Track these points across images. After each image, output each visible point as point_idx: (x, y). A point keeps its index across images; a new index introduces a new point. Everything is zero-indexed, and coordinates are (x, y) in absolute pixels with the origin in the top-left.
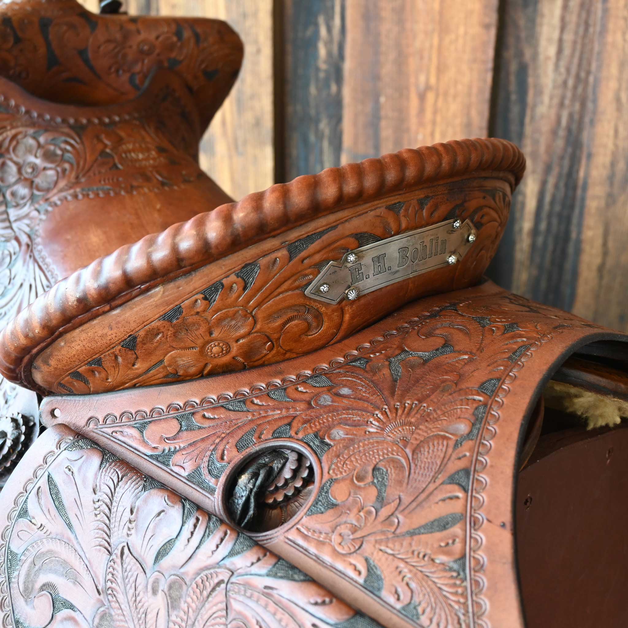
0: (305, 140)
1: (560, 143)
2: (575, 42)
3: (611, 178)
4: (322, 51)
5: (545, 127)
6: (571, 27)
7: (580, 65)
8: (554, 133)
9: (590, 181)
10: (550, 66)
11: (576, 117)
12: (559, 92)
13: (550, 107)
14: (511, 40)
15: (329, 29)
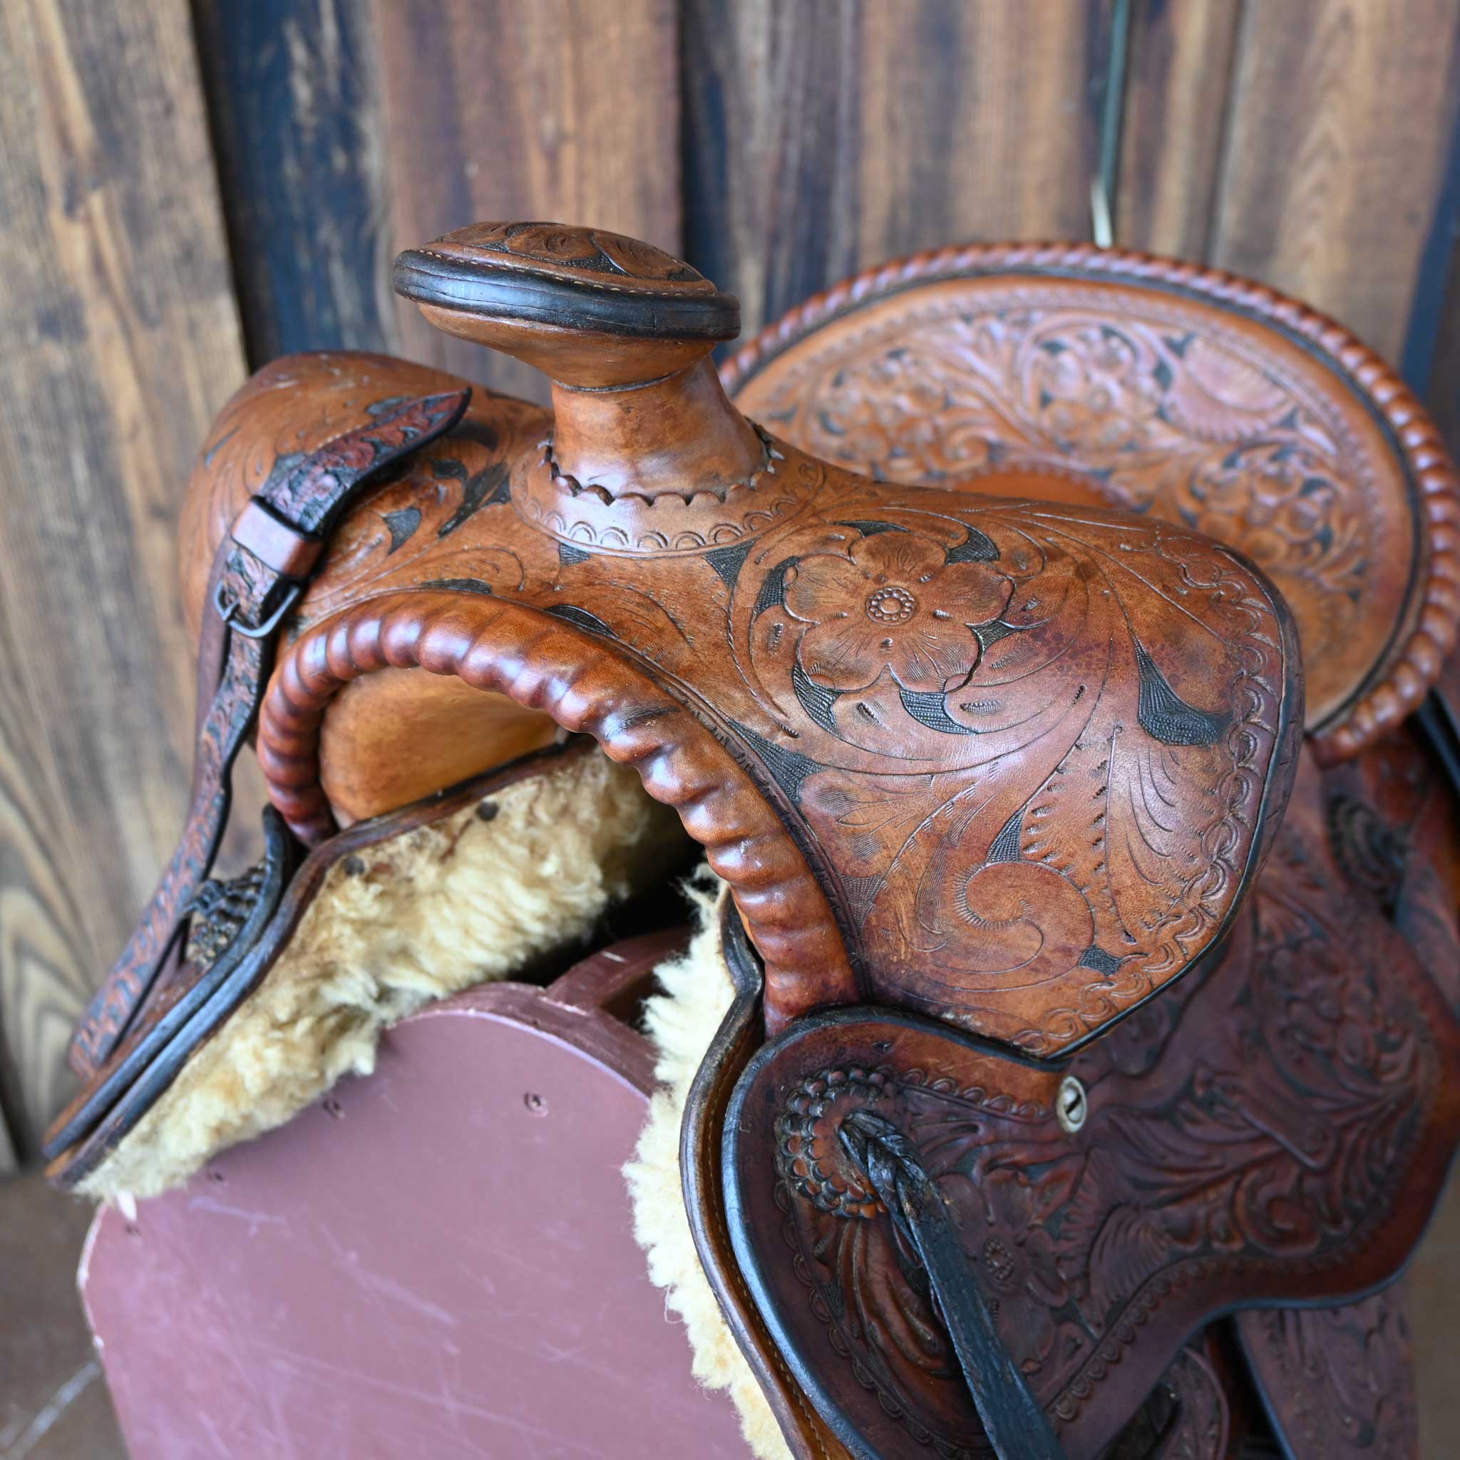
1: (789, 196)
2: (798, 33)
5: (763, 174)
10: (761, 73)
11: (813, 150)
12: (779, 115)
13: (767, 141)
15: (313, 48)
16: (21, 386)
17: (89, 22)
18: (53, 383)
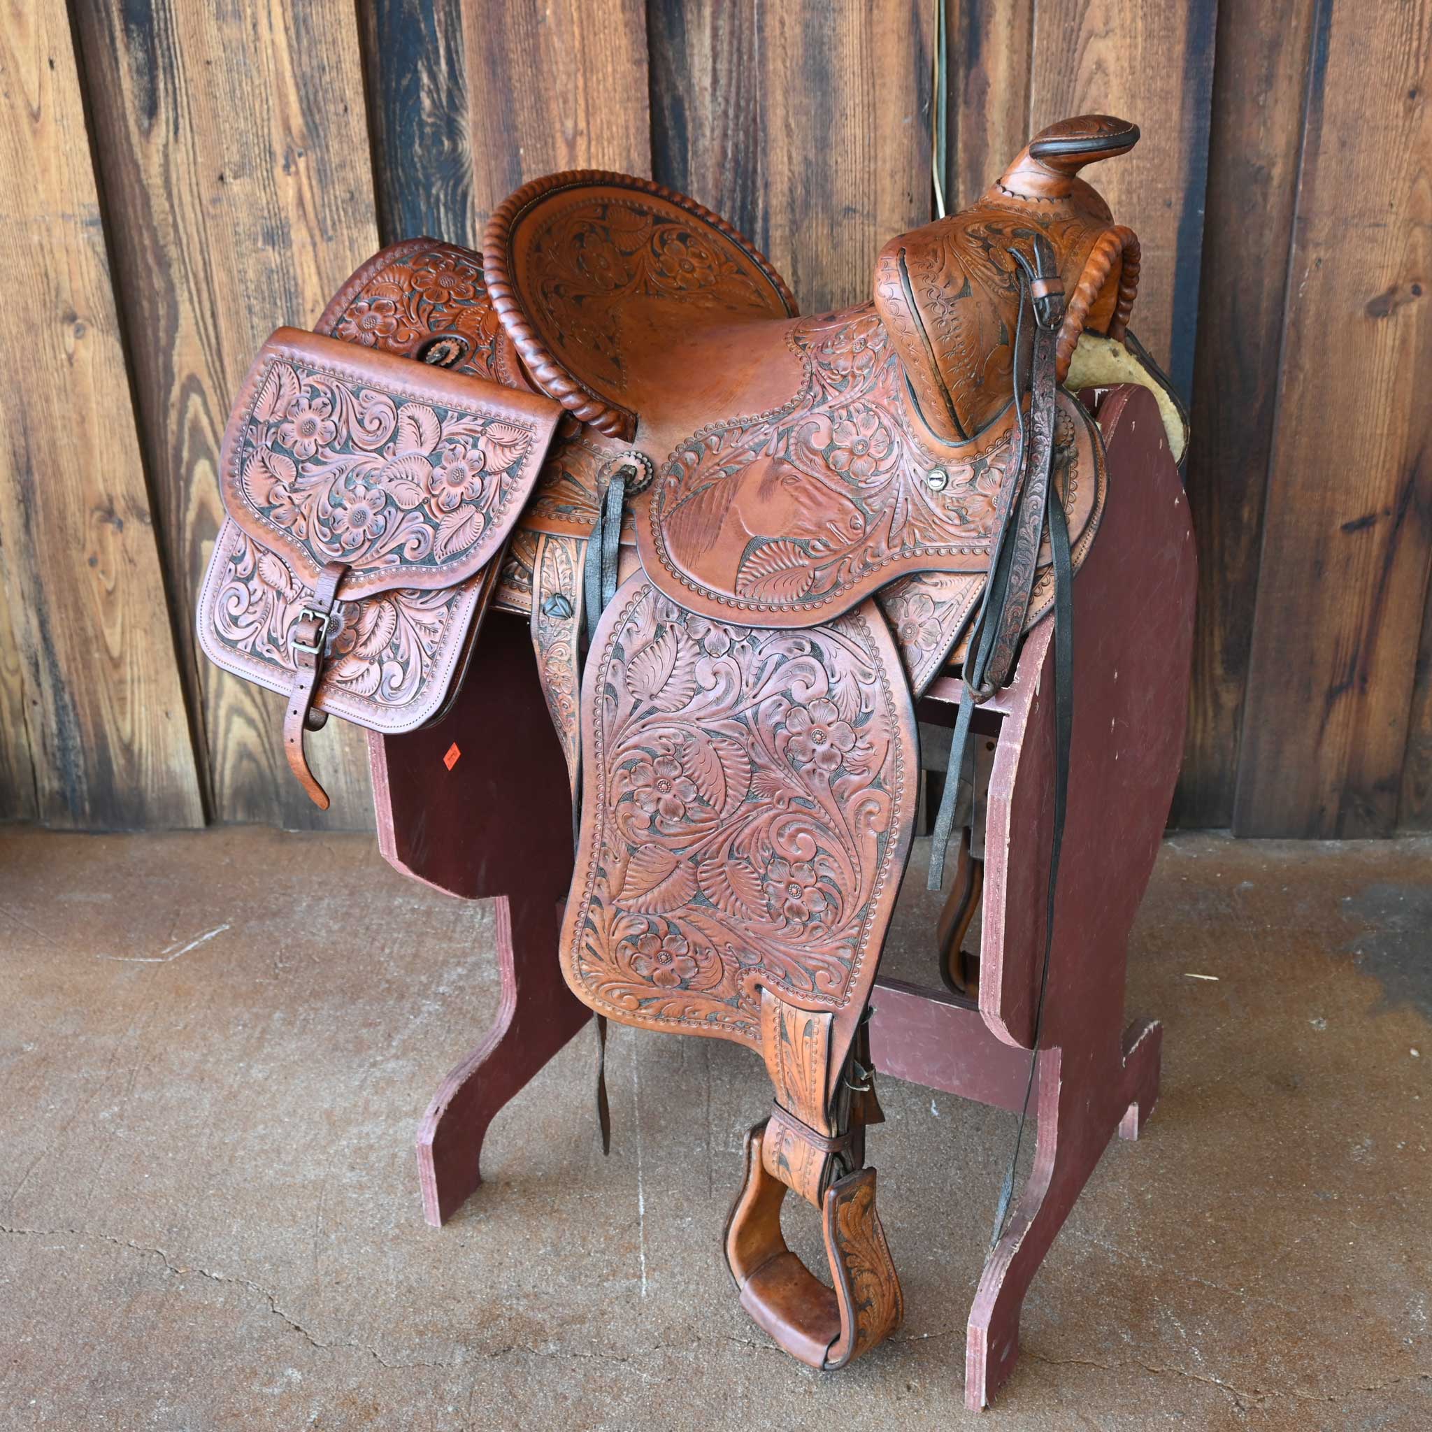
0: (414, 211)
1: (729, 175)
2: (730, 71)
3: (791, 205)
4: (427, 103)
5: (711, 161)
6: (725, 55)
7: (738, 93)
8: (721, 166)
9: (771, 211)
10: (708, 98)
11: (742, 146)
12: (720, 123)
13: (713, 139)
14: (661, 74)
15: (433, 77)
16: (251, 274)
17: (305, 58)
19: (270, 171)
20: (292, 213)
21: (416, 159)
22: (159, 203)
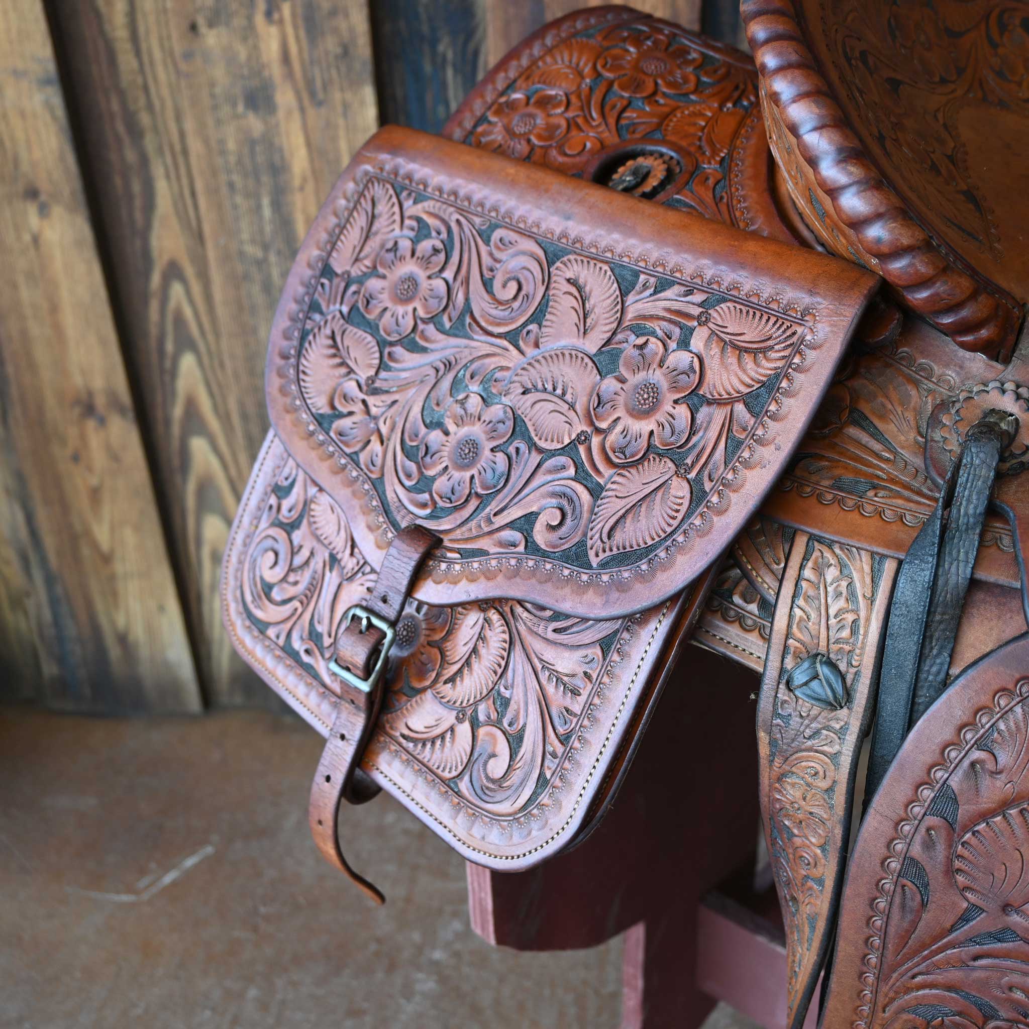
16: (231, 145)
18: (252, 143)
19: (250, 18)
20: (276, 71)
21: (421, 10)
22: (126, 61)
